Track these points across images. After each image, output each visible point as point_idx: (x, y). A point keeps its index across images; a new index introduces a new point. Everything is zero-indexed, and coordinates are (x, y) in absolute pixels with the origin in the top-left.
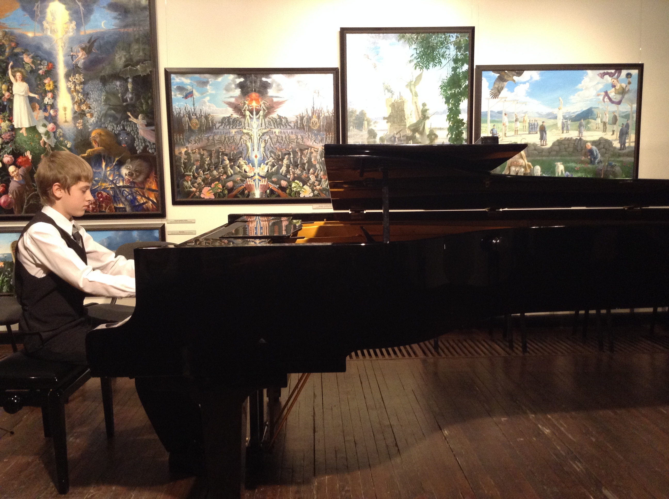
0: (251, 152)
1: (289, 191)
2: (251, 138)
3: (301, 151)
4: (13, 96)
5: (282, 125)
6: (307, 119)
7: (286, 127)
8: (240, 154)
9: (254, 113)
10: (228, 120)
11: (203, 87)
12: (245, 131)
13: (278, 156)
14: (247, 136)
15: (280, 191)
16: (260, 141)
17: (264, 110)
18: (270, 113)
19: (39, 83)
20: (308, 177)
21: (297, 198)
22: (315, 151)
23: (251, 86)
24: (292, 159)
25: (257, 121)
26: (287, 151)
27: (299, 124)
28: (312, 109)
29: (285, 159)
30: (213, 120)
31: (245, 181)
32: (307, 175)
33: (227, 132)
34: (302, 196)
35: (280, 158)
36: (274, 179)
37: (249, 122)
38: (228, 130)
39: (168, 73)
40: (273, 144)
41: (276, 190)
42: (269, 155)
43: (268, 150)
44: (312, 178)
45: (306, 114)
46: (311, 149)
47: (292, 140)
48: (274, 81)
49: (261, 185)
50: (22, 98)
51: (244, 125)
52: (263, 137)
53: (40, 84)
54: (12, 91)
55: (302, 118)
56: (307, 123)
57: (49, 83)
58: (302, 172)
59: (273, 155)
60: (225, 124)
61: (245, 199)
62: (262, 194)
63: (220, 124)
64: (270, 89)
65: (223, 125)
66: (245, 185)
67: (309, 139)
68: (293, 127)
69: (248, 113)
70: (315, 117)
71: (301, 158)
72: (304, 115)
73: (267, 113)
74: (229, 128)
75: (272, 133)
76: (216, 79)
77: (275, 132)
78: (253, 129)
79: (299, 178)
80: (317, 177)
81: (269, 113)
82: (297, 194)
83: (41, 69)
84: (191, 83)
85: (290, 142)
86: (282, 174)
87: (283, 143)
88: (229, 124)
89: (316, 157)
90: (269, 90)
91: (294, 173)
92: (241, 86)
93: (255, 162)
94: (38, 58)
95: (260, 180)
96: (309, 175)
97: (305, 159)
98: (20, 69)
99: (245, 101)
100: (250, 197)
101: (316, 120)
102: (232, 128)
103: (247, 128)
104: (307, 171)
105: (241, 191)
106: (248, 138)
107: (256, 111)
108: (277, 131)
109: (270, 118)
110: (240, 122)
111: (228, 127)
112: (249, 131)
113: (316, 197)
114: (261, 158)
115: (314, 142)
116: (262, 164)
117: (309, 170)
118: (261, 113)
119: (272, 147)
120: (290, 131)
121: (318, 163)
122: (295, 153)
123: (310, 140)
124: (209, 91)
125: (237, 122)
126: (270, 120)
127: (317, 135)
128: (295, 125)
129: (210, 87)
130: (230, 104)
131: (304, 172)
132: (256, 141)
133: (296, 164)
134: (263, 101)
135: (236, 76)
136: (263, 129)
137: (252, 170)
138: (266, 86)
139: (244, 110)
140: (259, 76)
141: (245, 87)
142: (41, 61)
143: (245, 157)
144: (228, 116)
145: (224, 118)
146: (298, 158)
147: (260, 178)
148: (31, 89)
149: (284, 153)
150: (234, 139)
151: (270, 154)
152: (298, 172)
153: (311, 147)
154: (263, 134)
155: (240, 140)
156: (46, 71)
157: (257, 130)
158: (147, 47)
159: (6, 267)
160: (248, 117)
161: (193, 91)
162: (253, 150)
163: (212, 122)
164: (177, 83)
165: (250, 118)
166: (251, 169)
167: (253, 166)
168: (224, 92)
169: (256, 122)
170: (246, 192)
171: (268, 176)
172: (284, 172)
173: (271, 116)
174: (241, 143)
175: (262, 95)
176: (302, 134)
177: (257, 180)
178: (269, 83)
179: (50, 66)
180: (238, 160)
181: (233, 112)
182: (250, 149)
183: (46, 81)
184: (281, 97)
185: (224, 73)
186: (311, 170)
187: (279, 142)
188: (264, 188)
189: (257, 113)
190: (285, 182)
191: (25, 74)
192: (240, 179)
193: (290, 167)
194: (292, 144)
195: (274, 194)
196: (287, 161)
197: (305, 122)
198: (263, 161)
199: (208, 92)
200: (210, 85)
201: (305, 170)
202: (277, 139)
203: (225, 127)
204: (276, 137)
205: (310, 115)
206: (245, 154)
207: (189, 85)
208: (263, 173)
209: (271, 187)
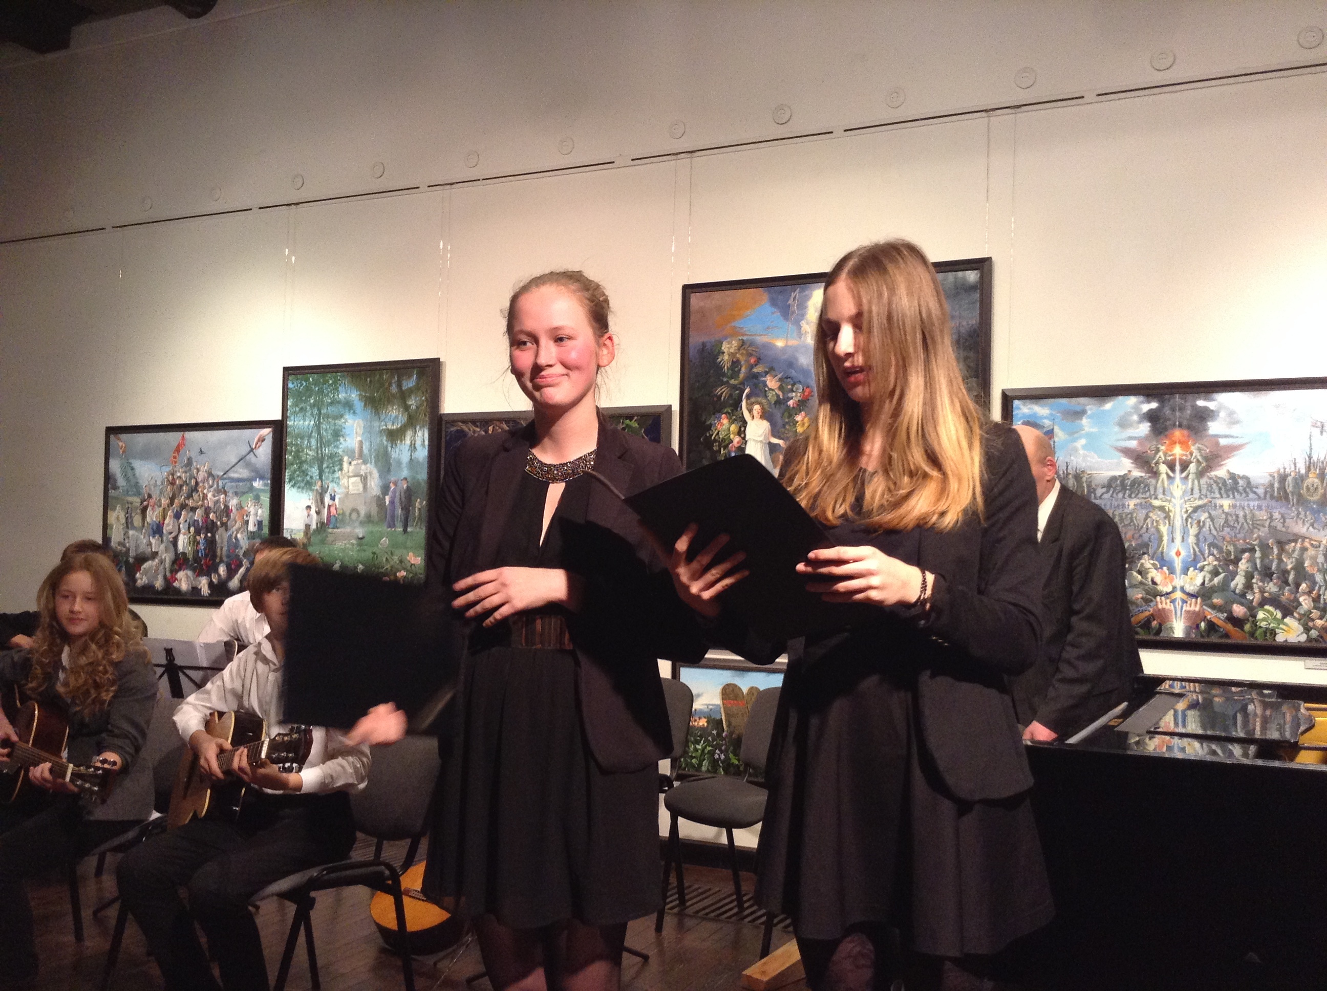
0: (1167, 546)
1: (1251, 627)
2: (1167, 517)
3: (1281, 544)
4: (746, 444)
5: (1238, 491)
6: (1295, 479)
7: (1248, 496)
8: (1144, 548)
9: (1178, 468)
10: (1123, 482)
11: (1073, 422)
12: (1156, 503)
13: (1227, 554)
14: (1159, 513)
15: (1229, 627)
16: (1187, 520)
17: (1198, 461)
18: (1211, 468)
19: (787, 420)
20: (1296, 600)
21: (1269, 642)
22: (1312, 545)
23: (1171, 417)
24: (1258, 561)
25: (1184, 484)
26: (1248, 543)
27: (1276, 490)
28: (1307, 459)
29: (1243, 561)
30: (1091, 482)
31: (1151, 601)
32: (1292, 597)
33: (1118, 506)
34: (1280, 638)
35: (1232, 557)
36: (1216, 601)
37: (1166, 486)
38: (1121, 500)
39: (1008, 400)
40: (1215, 528)
41: (1219, 623)
42: (1207, 551)
43: (1205, 540)
44: (1306, 603)
45: (1293, 469)
46: (1303, 541)
47: (1258, 522)
48: (1221, 407)
49: (1188, 612)
50: (759, 446)
51: (1155, 492)
52: (1195, 516)
53: (787, 423)
54: (745, 435)
55: (1283, 478)
56: (1294, 487)
57: (803, 420)
58: (1281, 588)
59: (1215, 552)
60: (1115, 490)
61: (1151, 637)
62: (1188, 631)
63: (1105, 490)
64: (1212, 421)
65: (1111, 492)
66: (1151, 610)
67: (1298, 520)
68: (1262, 496)
69: (1163, 468)
70: (1315, 476)
71: (1280, 560)
72: (1288, 471)
73: (1204, 467)
74: (1124, 497)
75: (1215, 506)
76: (1101, 405)
77: (1222, 506)
78: (1173, 499)
79: (1274, 601)
80: (1316, 600)
81: (1209, 468)
82: (1268, 635)
83: (792, 398)
84: (1051, 414)
85: (1256, 524)
86: (1234, 592)
87: (1239, 527)
88: (1123, 487)
89: (1314, 559)
90: (1210, 424)
91: (1262, 591)
92: (1152, 417)
93: (1176, 565)
94: (789, 380)
95: (1184, 602)
96: (1298, 595)
97: (1289, 562)
98: (760, 399)
99: (1159, 446)
100: (1161, 635)
101: (1316, 480)
102: (1130, 496)
103: (1161, 496)
104: (1292, 586)
105: (1142, 622)
106: (1163, 515)
107: (1181, 465)
108: (1226, 503)
109: (1211, 478)
110: (1147, 485)
111: (1120, 495)
112: (1164, 504)
113: (1314, 644)
114: (1188, 556)
115: (1311, 528)
116: (1192, 569)
117: (1298, 585)
118: (1192, 467)
119: (1215, 536)
120: (1256, 503)
121: (1319, 570)
122: (1265, 548)
123: (1300, 522)
124: (1087, 429)
125: (1139, 485)
126: (1212, 482)
127: (1319, 512)
128: (1266, 493)
129: (1089, 420)
130: (1127, 452)
131: (1287, 588)
132: (1178, 523)
133: (1268, 572)
134: (1197, 445)
135: (1141, 398)
136: (1195, 499)
137: (1168, 580)
138: (1204, 416)
139: (1157, 463)
140: (1190, 397)
141: (1159, 419)
142: (793, 385)
143: (1155, 553)
144: (1122, 473)
145: (1114, 479)
146: (1272, 561)
147: (1185, 597)
148: (775, 432)
149: (1240, 547)
150: (1132, 521)
151: (1209, 549)
152: (1272, 587)
153: (1304, 538)
154: (1196, 510)
155: (1146, 519)
156: (799, 401)
157: (1183, 500)
158: (972, 354)
159: (710, 727)
160: (1164, 476)
161: (1053, 429)
162: (1173, 541)
163: (1089, 486)
164: (1024, 415)
165: (1169, 477)
166: (1166, 578)
167: (1172, 571)
168: (1117, 429)
169: (1180, 485)
170: (1154, 624)
171: (1204, 593)
172: (1240, 586)
173: (1213, 474)
174: (1147, 525)
175: (1196, 433)
176: (1283, 510)
177: (1179, 603)
178: (1212, 411)
179: (806, 394)
180: (1139, 559)
181: (1133, 466)
182: (1165, 538)
183: (799, 418)
184: (1237, 437)
185: (1117, 395)
186: (1304, 586)
187: (1229, 526)
188: (1194, 619)
189: (1184, 466)
190: (1241, 608)
191: (766, 407)
192: (1142, 598)
193: (1253, 577)
194: (1259, 530)
195: (1216, 631)
196: (1247, 565)
197: (1291, 485)
198: (1193, 563)
199: (1083, 430)
200: (1087, 418)
201: (1289, 585)
202: (1226, 521)
203: (1115, 495)
204: (1224, 516)
205: (1303, 471)
206: (1154, 548)
207: (1045, 418)
208: (1192, 588)
209: (1209, 617)
